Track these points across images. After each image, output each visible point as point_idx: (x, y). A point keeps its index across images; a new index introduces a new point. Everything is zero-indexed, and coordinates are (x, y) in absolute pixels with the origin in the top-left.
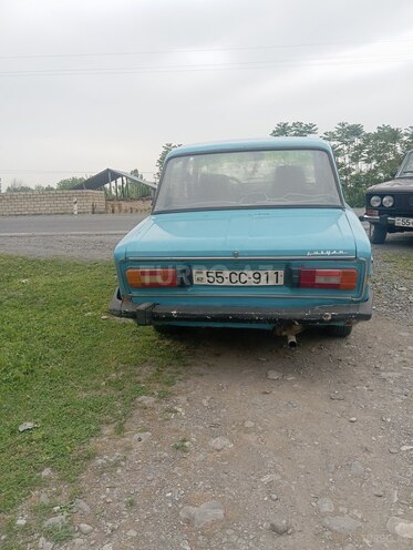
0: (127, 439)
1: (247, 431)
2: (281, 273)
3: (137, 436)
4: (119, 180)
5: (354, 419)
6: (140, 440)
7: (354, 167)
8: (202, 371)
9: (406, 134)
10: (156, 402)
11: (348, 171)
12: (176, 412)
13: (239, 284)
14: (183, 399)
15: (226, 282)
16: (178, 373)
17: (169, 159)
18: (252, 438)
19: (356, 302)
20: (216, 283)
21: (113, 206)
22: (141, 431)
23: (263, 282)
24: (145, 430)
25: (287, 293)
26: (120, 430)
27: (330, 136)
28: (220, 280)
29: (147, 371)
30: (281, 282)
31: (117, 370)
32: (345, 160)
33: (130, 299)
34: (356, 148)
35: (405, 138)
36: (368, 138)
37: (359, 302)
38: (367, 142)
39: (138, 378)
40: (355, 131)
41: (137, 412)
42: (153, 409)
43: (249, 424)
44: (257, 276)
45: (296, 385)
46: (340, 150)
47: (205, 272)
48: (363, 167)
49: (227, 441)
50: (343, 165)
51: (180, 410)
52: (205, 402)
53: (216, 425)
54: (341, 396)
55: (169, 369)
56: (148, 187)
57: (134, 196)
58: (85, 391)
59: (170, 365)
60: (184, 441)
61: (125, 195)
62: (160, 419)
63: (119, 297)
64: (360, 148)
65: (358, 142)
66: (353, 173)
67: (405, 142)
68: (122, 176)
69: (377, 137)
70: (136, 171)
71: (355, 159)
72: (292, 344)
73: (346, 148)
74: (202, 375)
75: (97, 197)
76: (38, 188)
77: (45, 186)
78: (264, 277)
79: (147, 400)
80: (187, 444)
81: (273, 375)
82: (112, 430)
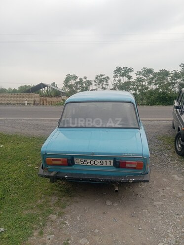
0: (44, 238)
1: (95, 235)
2: (112, 161)
3: (48, 237)
4: (46, 88)
5: (140, 228)
6: (49, 239)
7: (150, 87)
8: (78, 199)
9: (172, 74)
10: (57, 218)
11: (147, 88)
12: (65, 224)
13: (94, 165)
14: (68, 216)
15: (89, 164)
16: (68, 201)
17: (66, 104)
18: (97, 238)
19: (143, 174)
20: (84, 164)
21: (43, 100)
22: (50, 234)
23: (104, 165)
24: (52, 234)
25: (114, 169)
26: (41, 233)
27: (139, 73)
28: (86, 163)
29: (54, 199)
30: (112, 164)
31: (41, 199)
32: (145, 83)
33: (47, 169)
34: (150, 78)
35: (171, 75)
36: (155, 74)
37: (144, 174)
38: (155, 76)
39: (50, 204)
40: (150, 71)
41: (48, 223)
42: (56, 222)
43: (97, 231)
44: (102, 162)
45: (117, 209)
46: (143, 79)
47: (80, 160)
48: (153, 87)
49: (86, 241)
50: (144, 85)
51: (67, 222)
52: (78, 219)
53: (82, 231)
54: (136, 215)
55: (64, 198)
56: (59, 91)
57: (53, 95)
58: (27, 210)
59: (64, 196)
60: (68, 240)
61: (49, 95)
62: (58, 228)
63: (42, 168)
64: (152, 79)
65: (151, 76)
66: (149, 89)
67: (172, 76)
68: (48, 86)
69: (159, 74)
70: (54, 83)
71: (150, 83)
72: (117, 191)
73: (146, 78)
74: (78, 202)
75: (36, 97)
76: (10, 89)
77: (13, 89)
78: (105, 163)
79: (53, 217)
80: (69, 242)
81: (109, 203)
82: (38, 233)
